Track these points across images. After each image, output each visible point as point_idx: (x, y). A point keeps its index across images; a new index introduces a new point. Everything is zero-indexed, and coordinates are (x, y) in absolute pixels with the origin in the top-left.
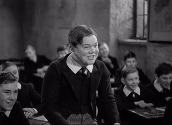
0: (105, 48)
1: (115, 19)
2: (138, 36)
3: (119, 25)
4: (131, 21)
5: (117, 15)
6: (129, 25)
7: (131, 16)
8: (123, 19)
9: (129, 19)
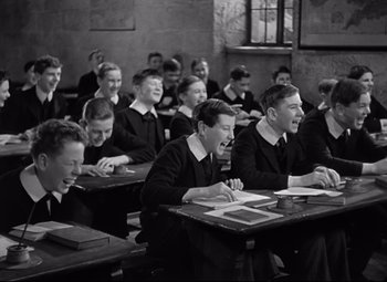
0: (203, 69)
1: (221, 15)
2: (253, 41)
3: (227, 24)
4: (244, 18)
5: (223, 8)
6: (240, 24)
7: (244, 10)
8: (232, 15)
9: (241, 16)
